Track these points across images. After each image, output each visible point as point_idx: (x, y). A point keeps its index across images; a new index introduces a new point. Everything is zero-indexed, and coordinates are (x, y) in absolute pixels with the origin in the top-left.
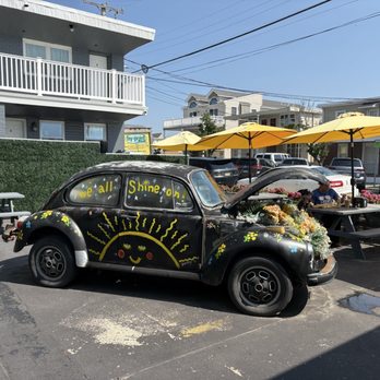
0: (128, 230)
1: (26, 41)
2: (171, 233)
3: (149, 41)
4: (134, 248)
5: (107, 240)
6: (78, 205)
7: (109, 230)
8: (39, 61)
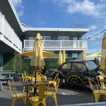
0: (73, 75)
1: (59, 37)
2: (82, 76)
3: (88, 32)
4: (74, 79)
5: (69, 77)
6: (63, 69)
7: (69, 75)
8: (61, 41)
